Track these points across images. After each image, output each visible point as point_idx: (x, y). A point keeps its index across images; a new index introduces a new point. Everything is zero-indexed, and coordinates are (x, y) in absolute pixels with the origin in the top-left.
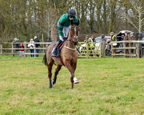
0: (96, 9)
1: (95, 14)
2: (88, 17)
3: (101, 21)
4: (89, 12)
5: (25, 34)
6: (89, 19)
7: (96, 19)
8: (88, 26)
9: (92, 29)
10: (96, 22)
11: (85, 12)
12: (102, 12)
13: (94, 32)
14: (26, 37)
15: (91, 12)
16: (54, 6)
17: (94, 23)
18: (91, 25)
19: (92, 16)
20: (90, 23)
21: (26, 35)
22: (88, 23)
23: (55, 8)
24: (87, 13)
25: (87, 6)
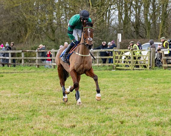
0: (142, 8)
1: (142, 14)
2: (133, 19)
3: (149, 23)
4: (135, 12)
5: (53, 39)
6: (135, 21)
7: (143, 20)
8: (133, 29)
9: (138, 33)
10: (143, 24)
11: (129, 12)
12: (151, 12)
13: (140, 37)
14: (55, 43)
15: (136, 12)
16: (89, 4)
17: (140, 25)
18: (137, 28)
19: (137, 17)
20: (135, 26)
21: (54, 41)
22: (133, 25)
23: (91, 7)
24: (131, 13)
25: (131, 4)
